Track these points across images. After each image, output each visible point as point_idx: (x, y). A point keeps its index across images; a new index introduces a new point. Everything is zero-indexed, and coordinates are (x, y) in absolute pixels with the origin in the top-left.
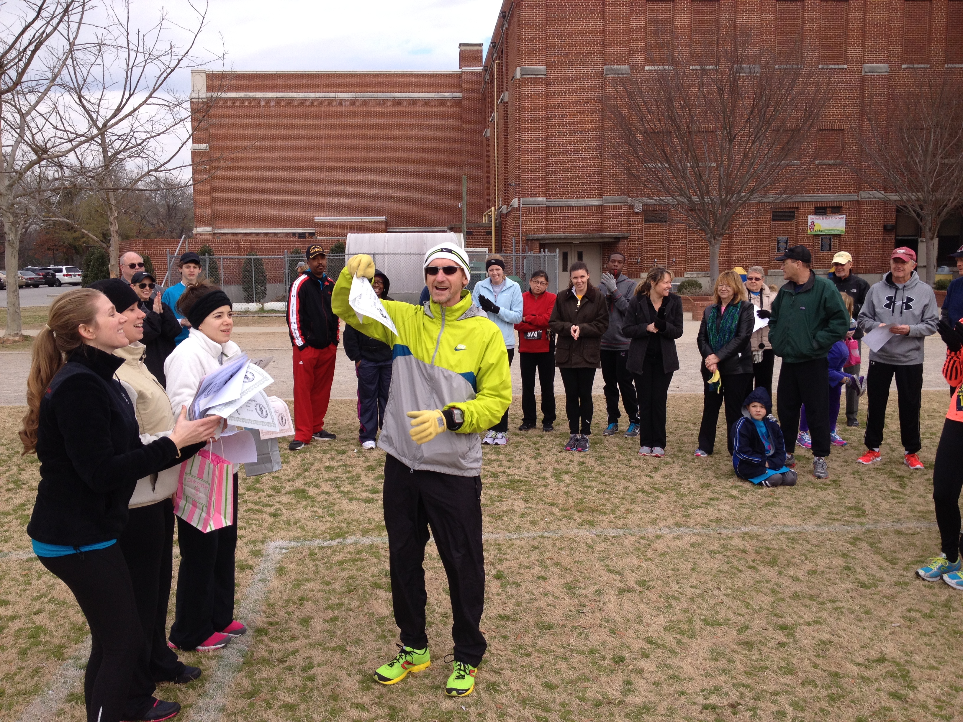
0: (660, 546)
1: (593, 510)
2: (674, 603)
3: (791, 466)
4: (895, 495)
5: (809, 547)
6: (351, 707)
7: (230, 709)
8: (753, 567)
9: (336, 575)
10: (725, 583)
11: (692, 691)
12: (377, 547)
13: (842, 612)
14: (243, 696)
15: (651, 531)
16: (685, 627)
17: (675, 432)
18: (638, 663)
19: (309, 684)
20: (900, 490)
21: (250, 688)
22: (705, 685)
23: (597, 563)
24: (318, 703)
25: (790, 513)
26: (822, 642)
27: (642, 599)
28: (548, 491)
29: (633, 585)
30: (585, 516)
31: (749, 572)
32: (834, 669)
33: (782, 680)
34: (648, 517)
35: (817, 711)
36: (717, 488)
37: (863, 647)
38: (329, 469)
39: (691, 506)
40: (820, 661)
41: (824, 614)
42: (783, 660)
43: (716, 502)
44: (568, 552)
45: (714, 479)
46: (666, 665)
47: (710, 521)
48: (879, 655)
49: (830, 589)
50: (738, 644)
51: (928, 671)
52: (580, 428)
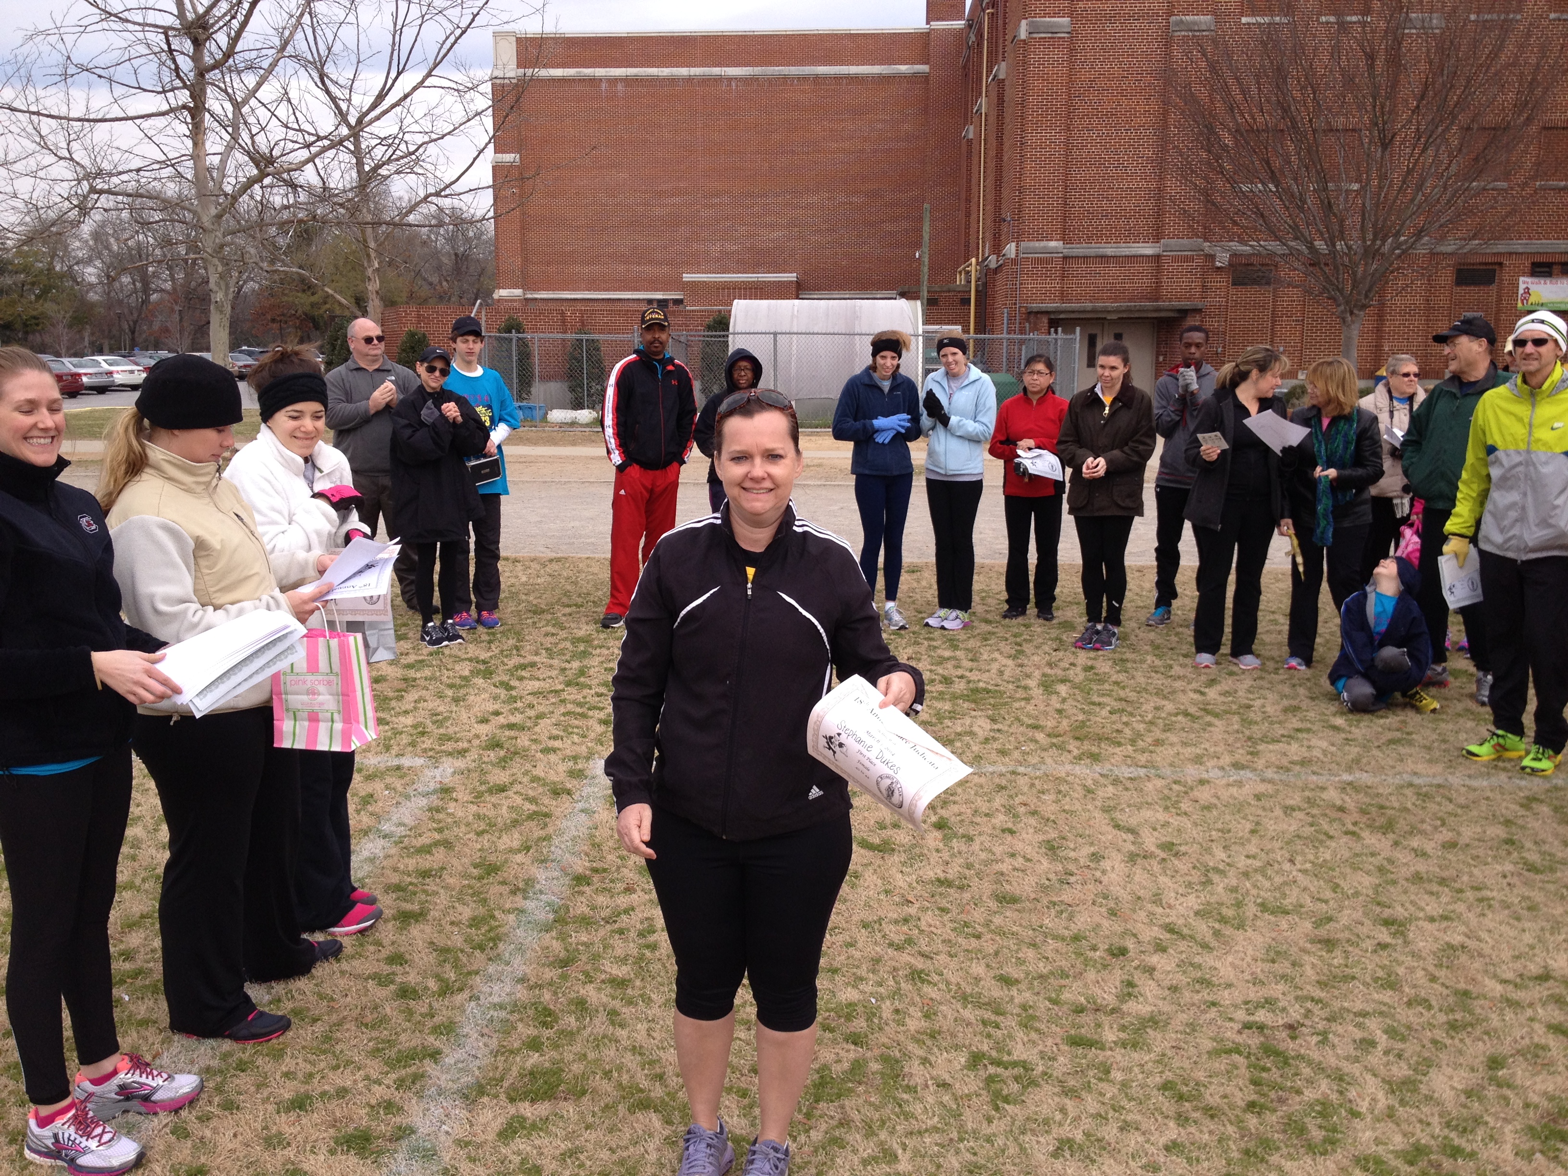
0: (1204, 795)
1: (1100, 739)
2: (1216, 878)
5: (1450, 808)
7: (533, 980)
8: (1353, 833)
10: (1303, 854)
11: (1227, 1002)
13: (1490, 906)
14: (552, 965)
15: (1192, 772)
16: (1229, 913)
18: (1147, 959)
19: (648, 953)
21: (563, 954)
22: (1252, 995)
23: (1097, 814)
25: (1428, 757)
26: (1450, 946)
27: (1165, 870)
28: (1030, 708)
29: (1153, 849)
30: (1087, 746)
31: (1345, 839)
32: (1462, 986)
33: (1376, 996)
34: (1189, 751)
35: (1428, 1044)
36: (1311, 714)
37: (1517, 958)
39: (1265, 739)
40: (1442, 973)
41: (1461, 907)
42: (1383, 967)
43: (1305, 735)
44: (1052, 797)
45: (1308, 701)
46: (1191, 964)
47: (1292, 763)
48: (1541, 971)
49: (1476, 871)
50: (1312, 942)
52: (1104, 614)
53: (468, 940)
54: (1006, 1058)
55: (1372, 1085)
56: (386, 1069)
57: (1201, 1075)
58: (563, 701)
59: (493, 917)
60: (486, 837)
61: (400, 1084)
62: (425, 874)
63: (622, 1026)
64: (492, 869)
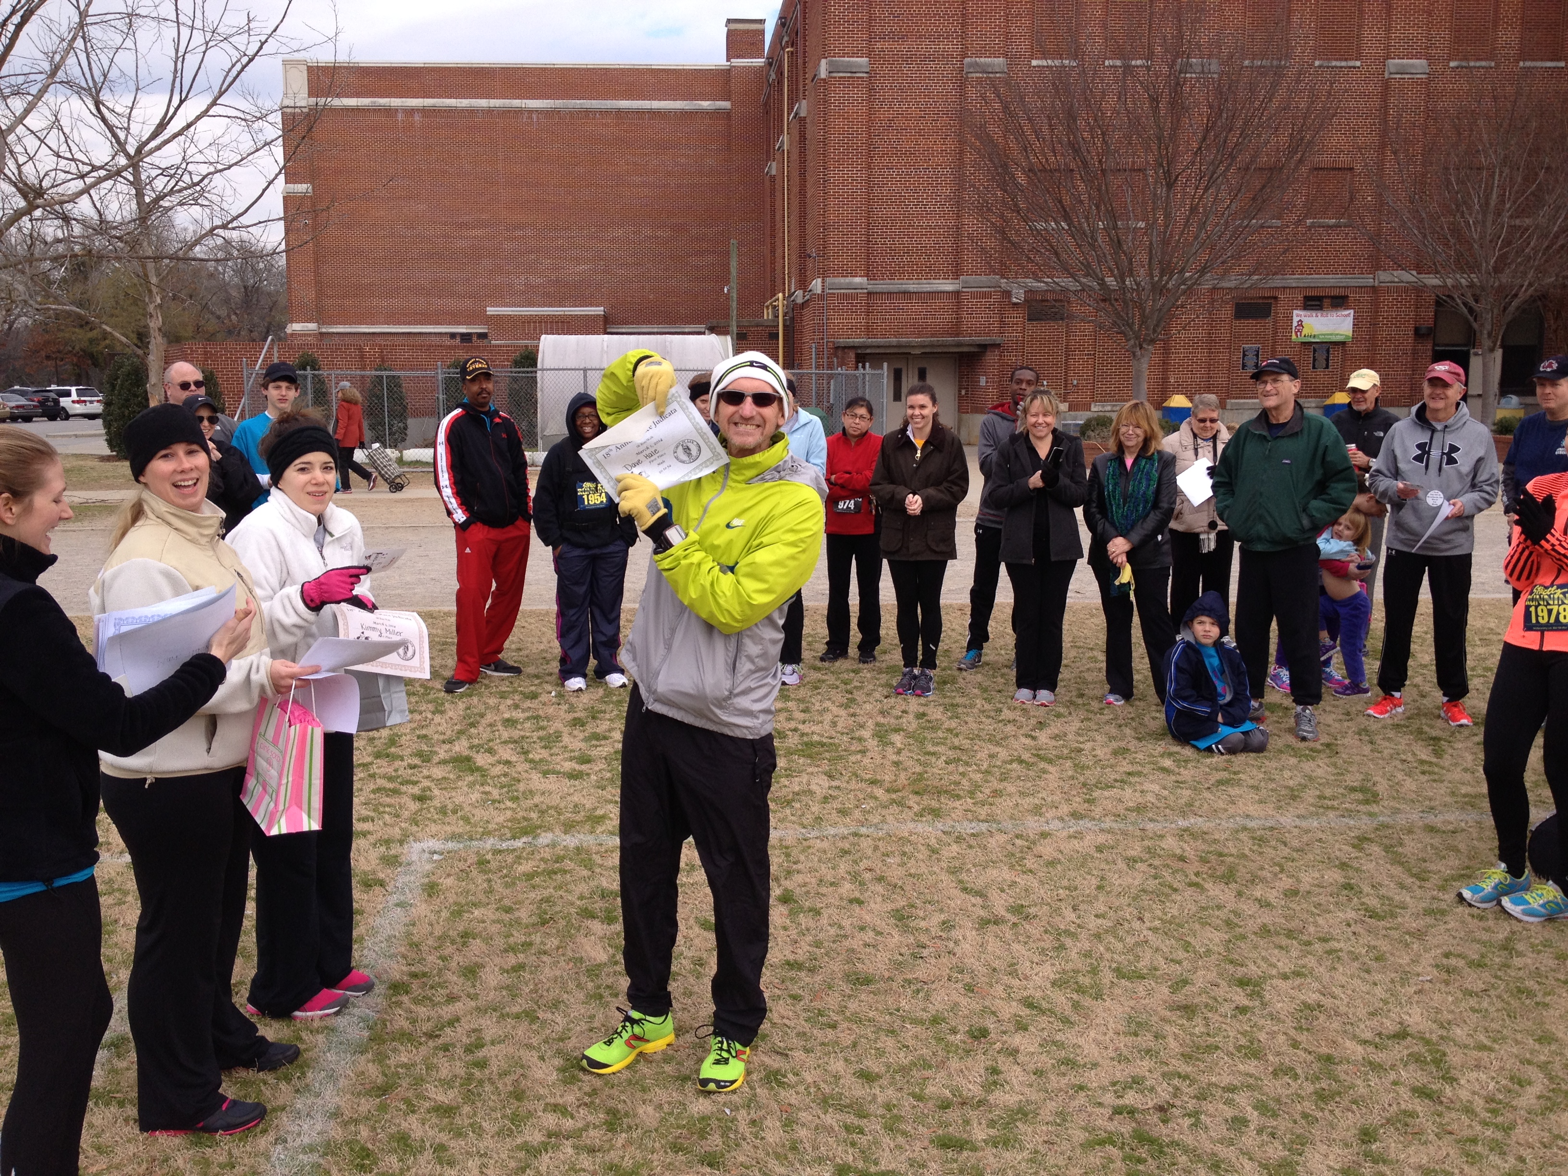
0: (1047, 849)
1: (940, 792)
2: (1068, 942)
3: (1259, 720)
4: (1426, 768)
5: (1286, 851)
6: (544, 1111)
7: (348, 1114)
8: (1197, 885)
9: (521, 897)
10: (1151, 910)
11: (1095, 1085)
12: (588, 852)
13: (1339, 958)
14: (368, 1093)
15: (1033, 825)
16: (1086, 981)
17: (1073, 665)
18: (1009, 1040)
19: (477, 1073)
20: (1434, 760)
21: (380, 1080)
22: (1118, 1074)
23: (944, 876)
24: (491, 1104)
25: (1257, 797)
26: (1307, 1006)
27: (1016, 934)
28: (866, 761)
29: (1003, 913)
30: (927, 801)
31: (1189, 891)
32: (1324, 1050)
33: (1241, 1067)
34: (1028, 802)
35: (1297, 1117)
36: (1140, 756)
37: (1372, 1014)
38: (510, 723)
39: (1098, 785)
40: (1302, 1037)
41: (1310, 961)
42: (1244, 1034)
43: (1137, 779)
44: (898, 860)
45: (1135, 742)
46: (1054, 1043)
47: (1127, 809)
49: (1320, 921)
50: (1171, 1009)
51: (1475, 1054)
52: (920, 658)
54: (874, 1168)
57: (1076, 1172)
63: (451, 1164)
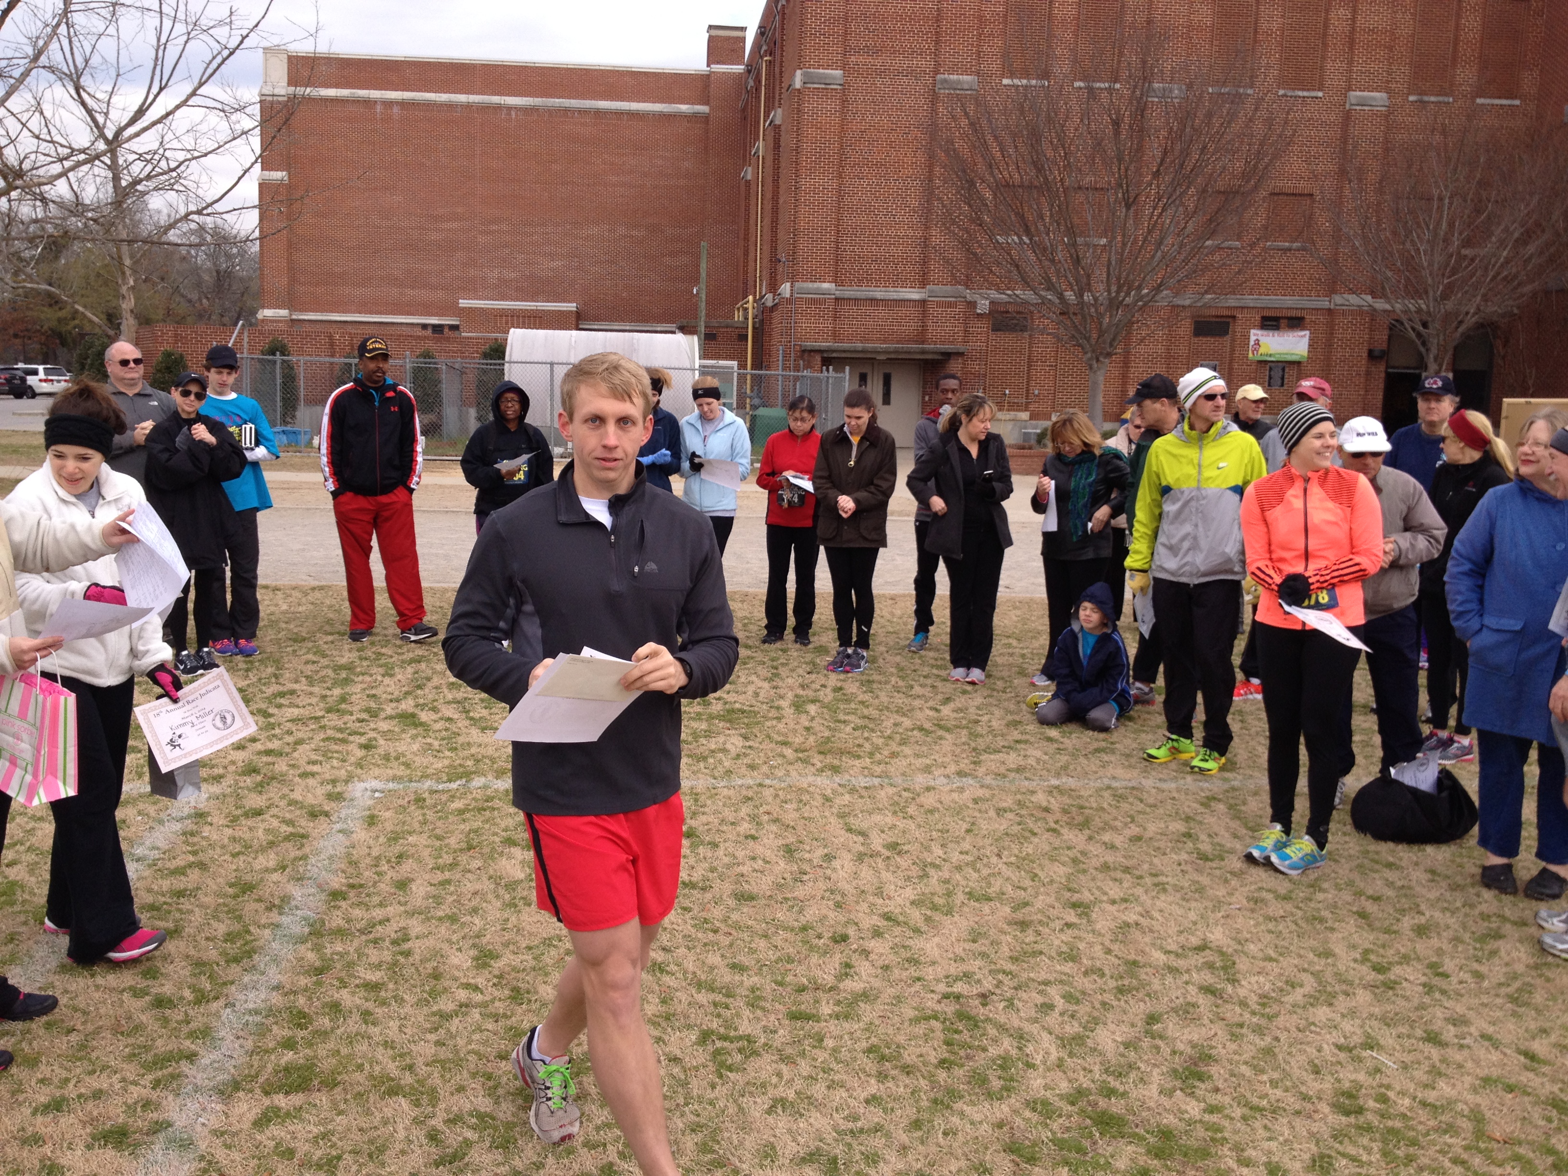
0: (929, 800)
1: (842, 752)
2: (932, 872)
5: (1140, 807)
6: (458, 988)
7: (288, 987)
8: (1054, 830)
9: (451, 827)
10: (1010, 849)
11: (931, 977)
13: (1164, 890)
14: (307, 973)
15: (921, 780)
16: (940, 901)
18: (865, 943)
19: (402, 960)
21: (318, 964)
22: (952, 970)
23: (833, 820)
24: (412, 982)
25: (1126, 763)
26: (1128, 925)
27: (888, 866)
28: (781, 726)
29: (880, 849)
30: (829, 759)
31: (1047, 835)
32: (1132, 957)
33: (1058, 968)
34: (919, 762)
35: (1098, 1006)
37: (1181, 932)
39: (987, 750)
40: (1115, 947)
41: (1139, 891)
42: (1067, 943)
43: (1023, 746)
44: (794, 806)
46: (903, 946)
47: (1008, 770)
48: (1200, 943)
49: (1156, 861)
50: (1009, 924)
51: (1262, 964)
52: (854, 639)
53: (224, 953)
54: (732, 1033)
55: (1047, 1041)
56: (142, 1071)
57: (901, 1039)
58: (323, 727)
59: (248, 932)
60: (242, 858)
61: (156, 1084)
62: (180, 894)
63: (375, 1024)
64: (246, 888)
